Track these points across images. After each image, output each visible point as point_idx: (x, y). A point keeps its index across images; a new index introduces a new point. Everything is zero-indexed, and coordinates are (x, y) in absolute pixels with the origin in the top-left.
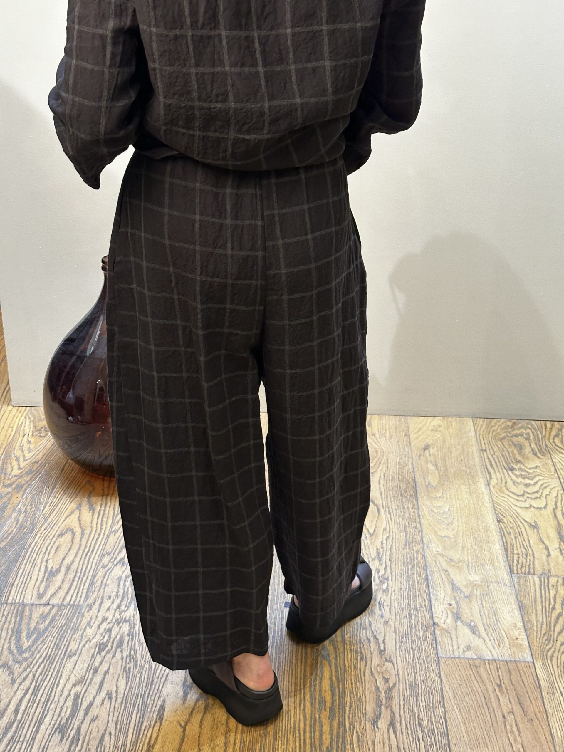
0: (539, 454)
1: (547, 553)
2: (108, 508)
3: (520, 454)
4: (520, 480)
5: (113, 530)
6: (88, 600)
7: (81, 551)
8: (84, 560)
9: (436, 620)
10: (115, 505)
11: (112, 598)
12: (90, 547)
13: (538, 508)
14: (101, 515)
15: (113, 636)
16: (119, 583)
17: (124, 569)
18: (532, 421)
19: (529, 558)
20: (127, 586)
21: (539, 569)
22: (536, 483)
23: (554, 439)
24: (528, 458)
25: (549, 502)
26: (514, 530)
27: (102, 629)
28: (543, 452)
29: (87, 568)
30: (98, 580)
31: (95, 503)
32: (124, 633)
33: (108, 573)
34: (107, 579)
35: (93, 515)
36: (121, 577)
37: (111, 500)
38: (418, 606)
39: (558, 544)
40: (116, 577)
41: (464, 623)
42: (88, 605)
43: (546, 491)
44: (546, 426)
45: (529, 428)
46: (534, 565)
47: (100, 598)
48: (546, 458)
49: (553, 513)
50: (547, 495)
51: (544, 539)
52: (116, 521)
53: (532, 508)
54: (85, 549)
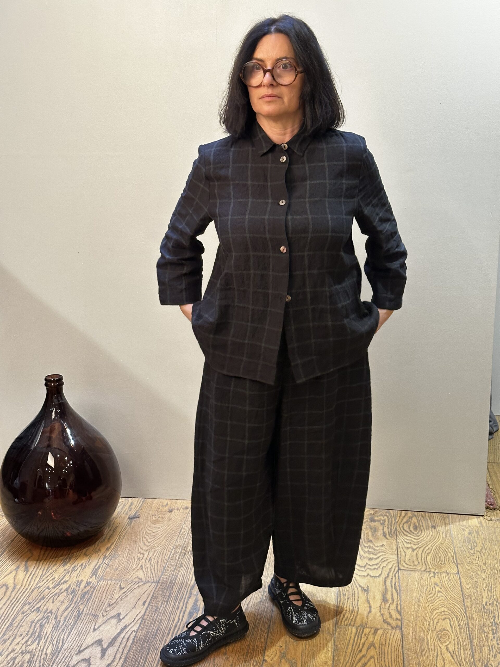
0: (388, 536)
1: (369, 611)
2: (38, 570)
3: (373, 535)
4: (367, 555)
5: (38, 586)
6: (5, 636)
7: (9, 601)
8: (10, 608)
9: (266, 658)
10: (44, 568)
11: (23, 636)
12: (17, 598)
13: (373, 576)
14: (32, 575)
15: (16, 662)
16: (31, 625)
17: (38, 615)
18: (390, 511)
19: (353, 613)
20: (37, 627)
21: (359, 622)
22: (378, 557)
23: (404, 524)
24: (378, 539)
25: (383, 572)
26: (349, 593)
27: (9, 658)
28: (391, 534)
29: (10, 613)
30: (16, 622)
31: (30, 566)
32: (25, 660)
33: (25, 618)
34: (23, 622)
35: (25, 575)
36: (34, 620)
37: (43, 564)
38: (255, 647)
39: (380, 603)
40: (30, 621)
41: (287, 660)
42: (3, 640)
43: (384, 564)
44: (401, 514)
45: (386, 515)
46: (355, 619)
47: (14, 635)
48: (392, 538)
49: (384, 580)
50: (383, 567)
51: (370, 600)
52: (42, 579)
53: (369, 576)
54: (13, 599)
